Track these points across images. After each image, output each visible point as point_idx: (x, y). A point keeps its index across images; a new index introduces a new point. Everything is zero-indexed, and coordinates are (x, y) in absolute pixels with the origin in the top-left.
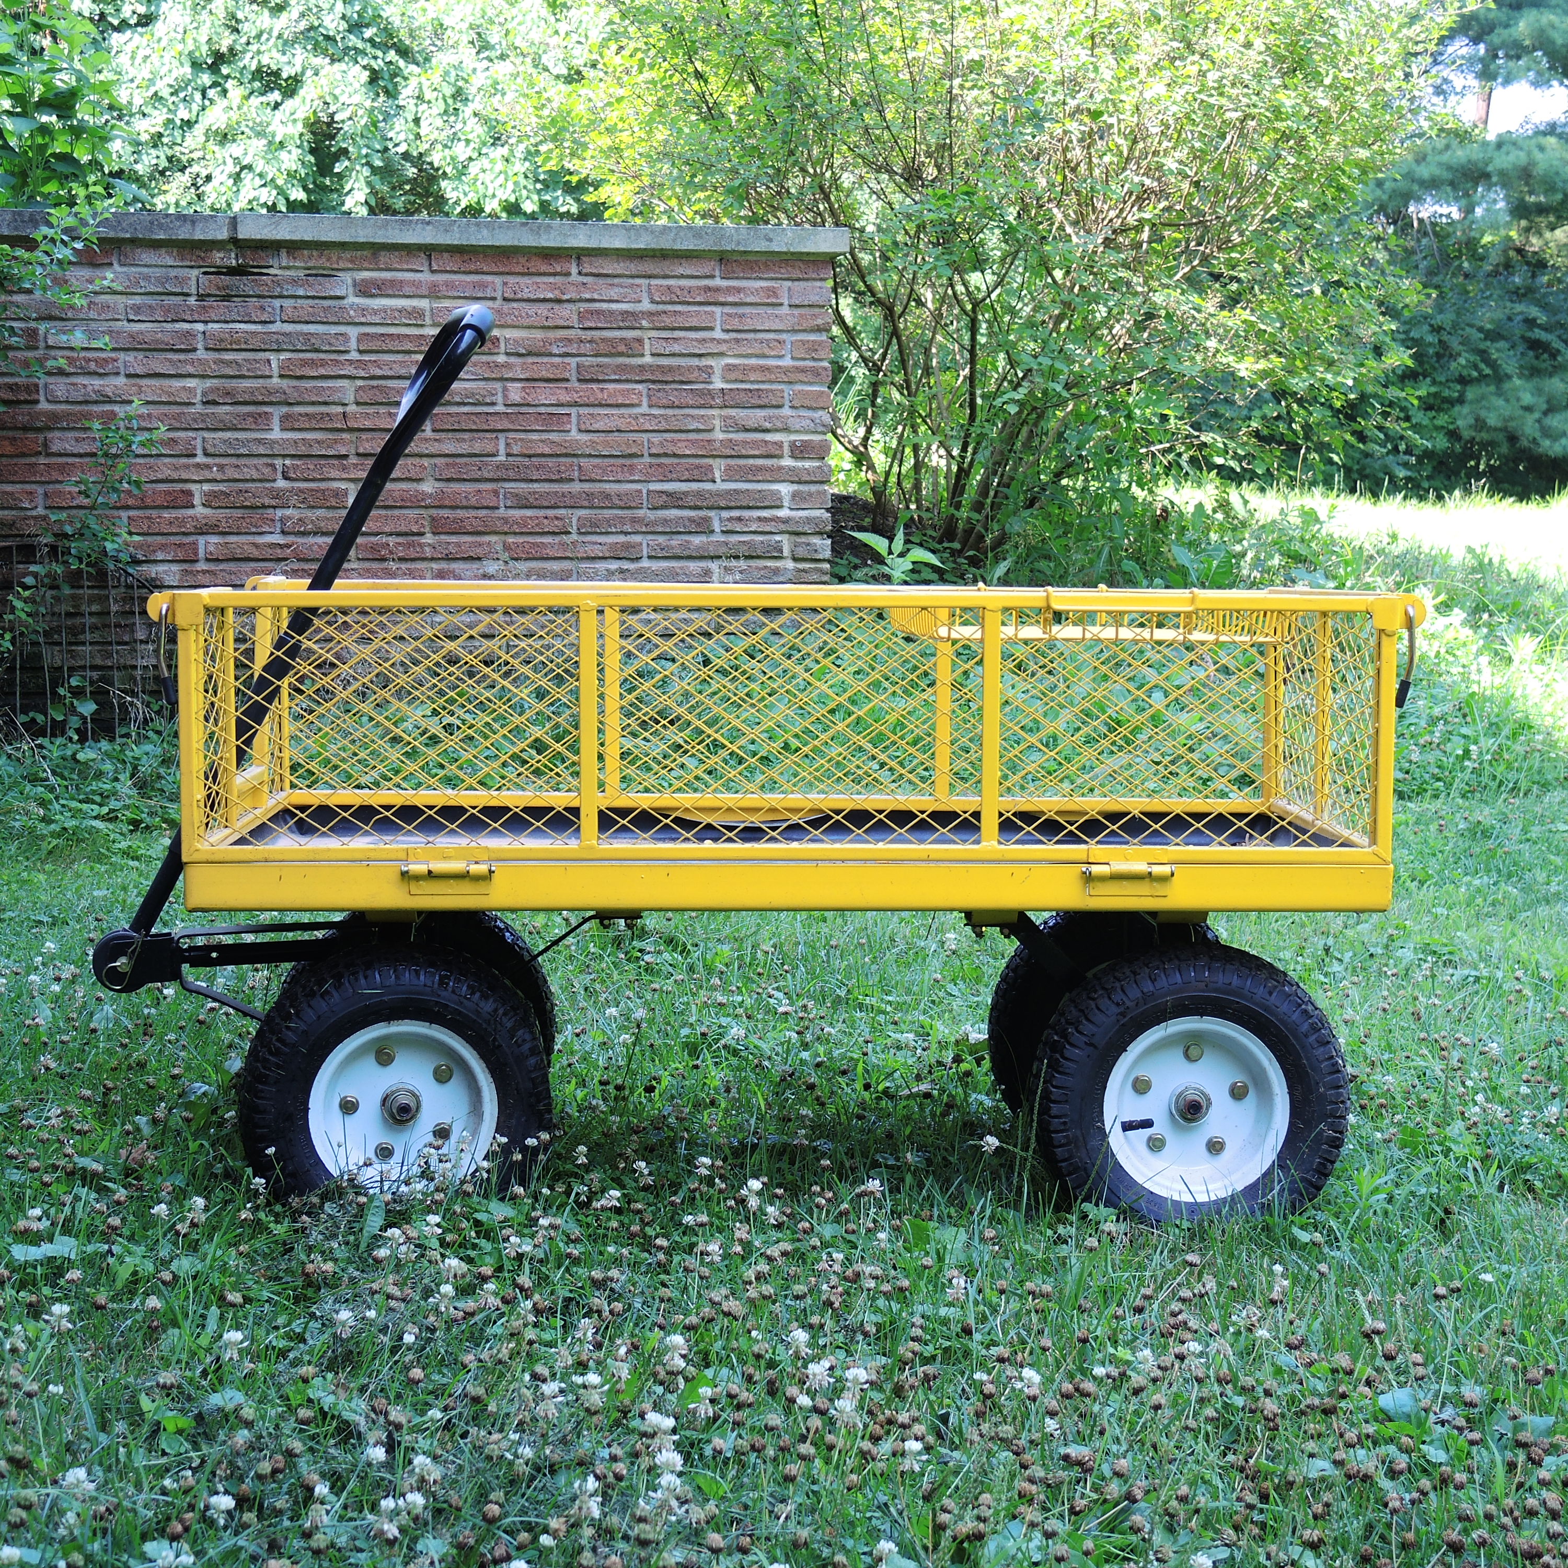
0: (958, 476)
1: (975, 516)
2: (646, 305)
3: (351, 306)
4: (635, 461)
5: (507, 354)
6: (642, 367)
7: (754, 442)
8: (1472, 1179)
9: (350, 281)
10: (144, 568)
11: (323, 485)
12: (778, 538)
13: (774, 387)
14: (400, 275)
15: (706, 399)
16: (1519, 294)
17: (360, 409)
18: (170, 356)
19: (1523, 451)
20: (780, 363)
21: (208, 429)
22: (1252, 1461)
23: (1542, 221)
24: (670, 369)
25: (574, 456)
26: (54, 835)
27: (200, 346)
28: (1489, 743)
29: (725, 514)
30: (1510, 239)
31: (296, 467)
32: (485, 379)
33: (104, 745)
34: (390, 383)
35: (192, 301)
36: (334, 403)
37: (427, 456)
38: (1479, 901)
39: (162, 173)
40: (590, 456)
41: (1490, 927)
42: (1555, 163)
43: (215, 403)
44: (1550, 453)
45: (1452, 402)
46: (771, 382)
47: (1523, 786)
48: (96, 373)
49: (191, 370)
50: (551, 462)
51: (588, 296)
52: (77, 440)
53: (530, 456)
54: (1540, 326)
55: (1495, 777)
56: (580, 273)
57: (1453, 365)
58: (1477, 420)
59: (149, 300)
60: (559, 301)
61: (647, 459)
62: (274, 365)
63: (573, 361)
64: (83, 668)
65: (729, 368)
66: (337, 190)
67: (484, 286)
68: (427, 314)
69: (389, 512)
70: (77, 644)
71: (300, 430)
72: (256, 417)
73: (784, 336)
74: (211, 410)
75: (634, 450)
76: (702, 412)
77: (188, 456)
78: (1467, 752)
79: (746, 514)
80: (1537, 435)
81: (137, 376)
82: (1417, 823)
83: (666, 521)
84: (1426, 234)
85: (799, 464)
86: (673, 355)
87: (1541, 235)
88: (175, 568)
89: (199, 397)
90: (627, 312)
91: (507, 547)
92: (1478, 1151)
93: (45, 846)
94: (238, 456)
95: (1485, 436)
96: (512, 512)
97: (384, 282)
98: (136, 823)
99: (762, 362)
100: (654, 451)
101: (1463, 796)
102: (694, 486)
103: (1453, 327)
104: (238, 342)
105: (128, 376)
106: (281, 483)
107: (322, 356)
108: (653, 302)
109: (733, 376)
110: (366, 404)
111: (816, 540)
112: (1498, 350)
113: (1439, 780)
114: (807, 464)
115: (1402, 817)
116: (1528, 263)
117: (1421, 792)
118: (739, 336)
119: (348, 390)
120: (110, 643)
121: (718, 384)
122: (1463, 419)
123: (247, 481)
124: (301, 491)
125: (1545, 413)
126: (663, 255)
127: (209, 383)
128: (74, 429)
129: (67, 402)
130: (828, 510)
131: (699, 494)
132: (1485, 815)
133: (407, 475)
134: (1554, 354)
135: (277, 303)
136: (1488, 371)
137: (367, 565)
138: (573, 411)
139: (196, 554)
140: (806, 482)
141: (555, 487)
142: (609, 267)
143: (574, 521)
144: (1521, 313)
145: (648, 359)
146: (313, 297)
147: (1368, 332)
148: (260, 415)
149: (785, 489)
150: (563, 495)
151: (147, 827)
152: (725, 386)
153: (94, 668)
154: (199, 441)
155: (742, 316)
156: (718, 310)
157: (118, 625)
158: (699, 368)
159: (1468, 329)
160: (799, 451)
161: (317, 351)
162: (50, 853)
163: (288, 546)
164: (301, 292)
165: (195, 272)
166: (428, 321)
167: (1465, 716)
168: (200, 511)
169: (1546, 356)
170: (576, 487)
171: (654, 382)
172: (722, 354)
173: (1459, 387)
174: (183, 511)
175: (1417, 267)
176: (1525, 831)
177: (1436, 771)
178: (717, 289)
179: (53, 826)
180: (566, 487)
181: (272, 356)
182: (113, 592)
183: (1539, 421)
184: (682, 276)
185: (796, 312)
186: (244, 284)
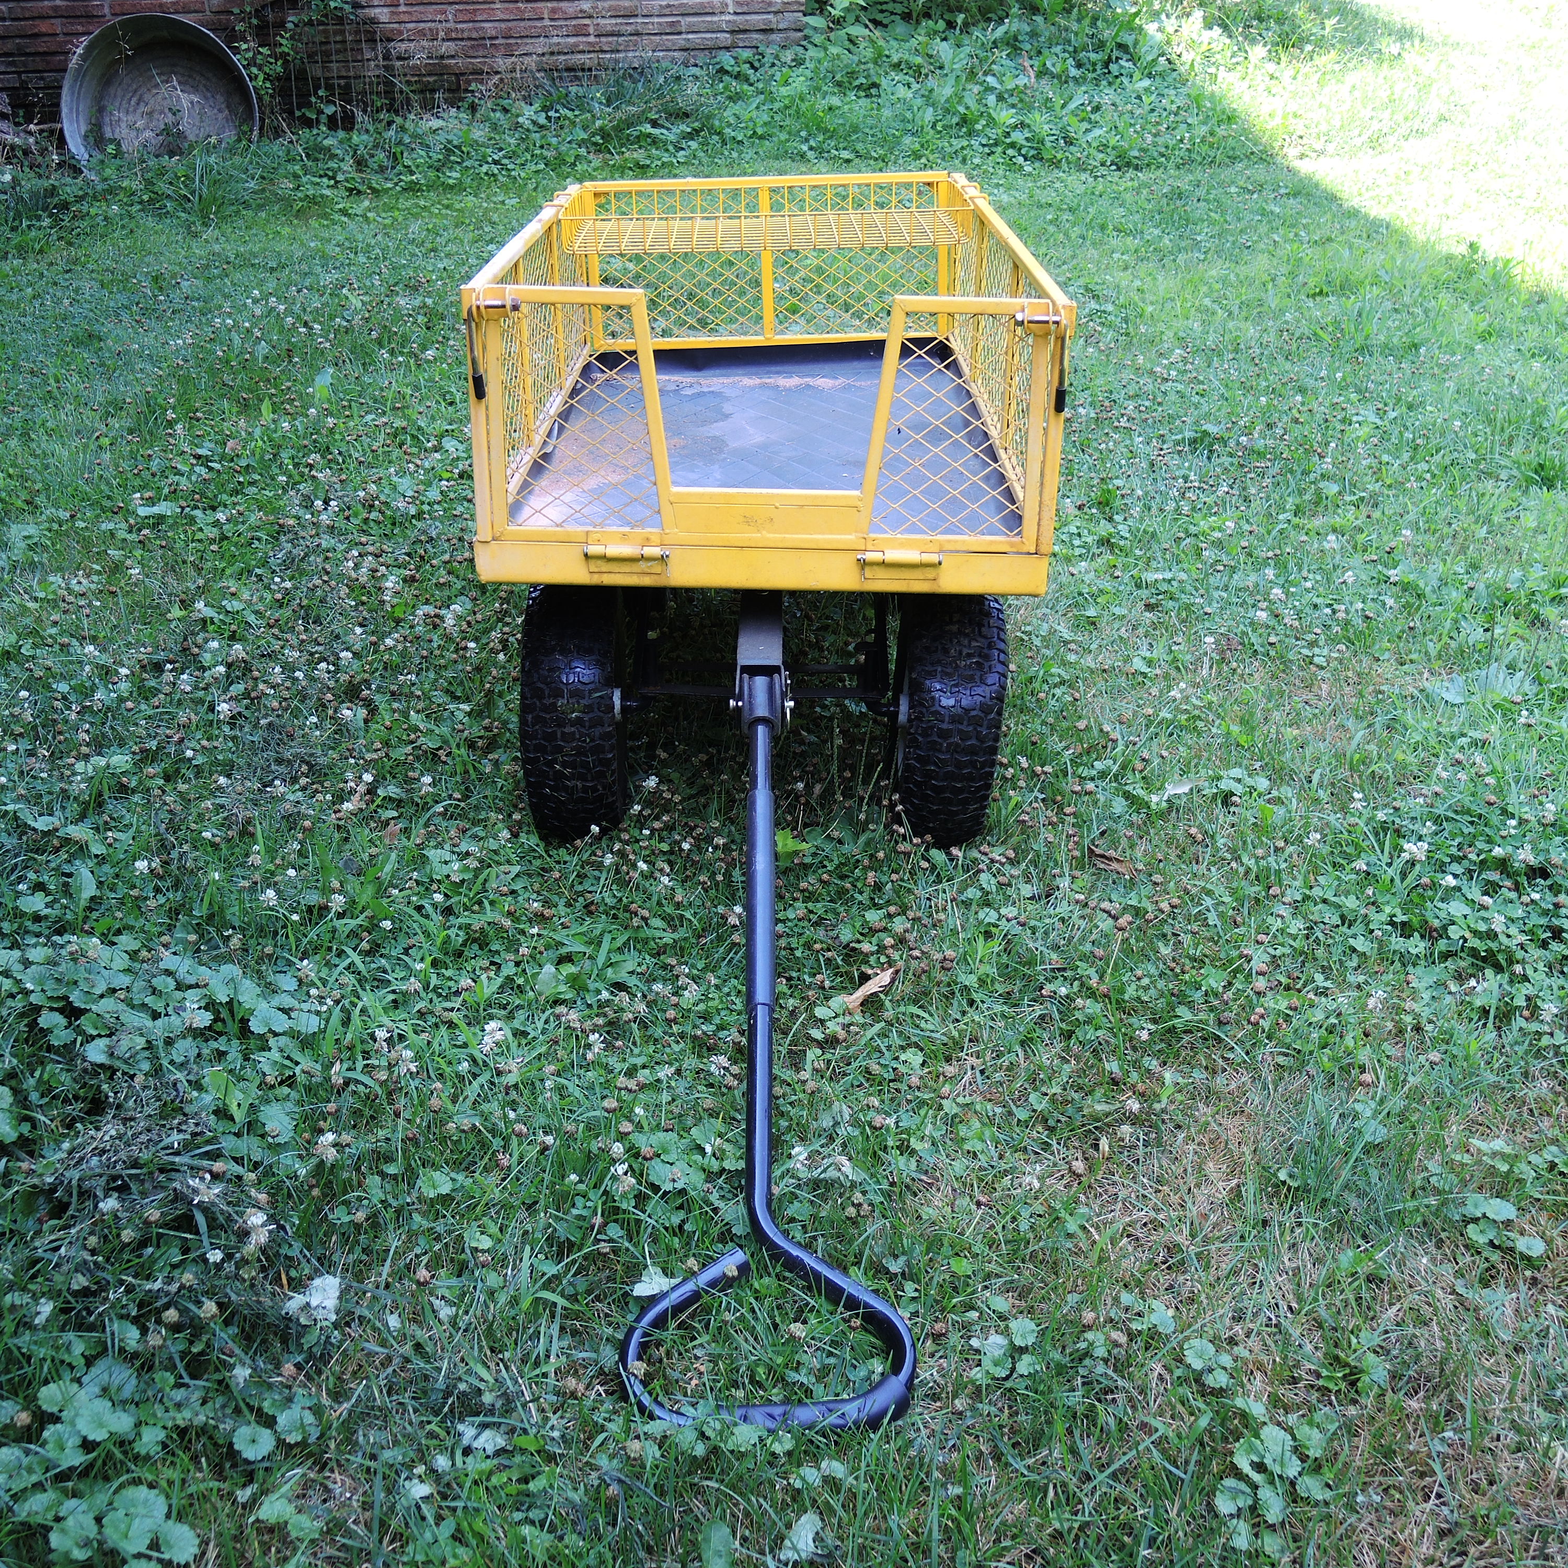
10: (367, 11)
26: (301, 200)
33: (341, 134)
70: (328, 62)
78: (1183, 137)
88: (386, 10)
93: (294, 208)
98: (351, 190)
120: (349, 61)
151: (357, 193)
157: (352, 49)
162: (297, 212)
177: (1162, 150)
179: (299, 194)
182: (349, 27)
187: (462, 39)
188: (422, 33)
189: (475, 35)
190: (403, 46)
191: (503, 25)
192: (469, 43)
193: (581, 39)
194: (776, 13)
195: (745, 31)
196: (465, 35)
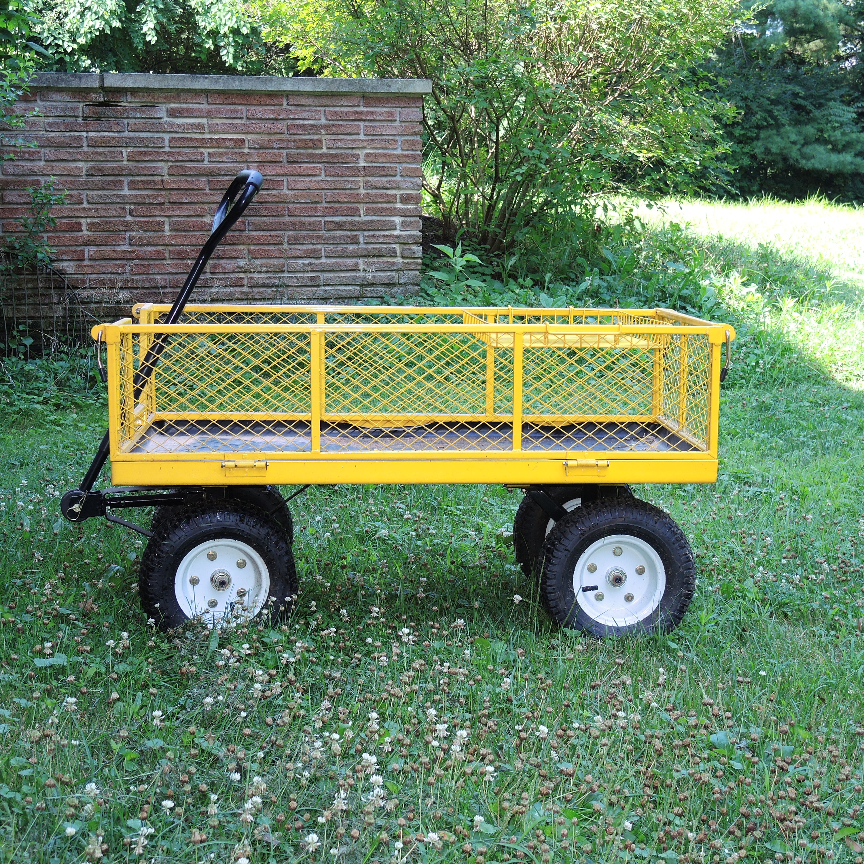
0: (489, 208)
1: (498, 230)
2: (323, 121)
3: (166, 122)
4: (318, 205)
5: (249, 148)
6: (321, 155)
7: (381, 195)
8: (757, 612)
9: (164, 109)
10: (56, 264)
11: (151, 219)
12: (394, 246)
13: (392, 165)
14: (191, 106)
15: (356, 172)
16: (789, 79)
17: (171, 178)
18: (68, 150)
19: (790, 166)
20: (395, 152)
21: (89, 189)
22: (649, 769)
23: (803, 38)
24: (336, 156)
25: (285, 202)
26: (15, 412)
27: (84, 144)
28: (768, 358)
29: (366, 233)
30: (785, 47)
31: (136, 210)
32: (237, 162)
33: (38, 361)
34: (187, 164)
35: (80, 120)
36: (157, 175)
37: (207, 203)
38: (763, 447)
39: (40, 11)
40: (294, 202)
41: (769, 462)
42: (810, 7)
43: (93, 175)
44: (805, 167)
45: (752, 139)
46: (390, 162)
47: (787, 381)
48: (28, 160)
49: (80, 157)
50: (273, 206)
51: (292, 117)
52: (19, 195)
53: (262, 203)
54: (801, 97)
55: (772, 376)
56: (288, 104)
57: (754, 118)
58: (766, 149)
59: (57, 120)
60: (276, 119)
61: (324, 204)
62: (124, 154)
63: (285, 152)
64: (25, 318)
65: (368, 155)
66: (138, 21)
67: (236, 111)
68: (206, 126)
69: (187, 234)
70: (20, 305)
71: (139, 189)
72: (115, 183)
73: (397, 138)
74: (91, 179)
75: (317, 199)
76: (354, 179)
77: (79, 204)
78: (757, 363)
79: (377, 233)
80: (799, 157)
81: (51, 161)
82: (731, 402)
83: (334, 237)
84: (739, 45)
85: (405, 207)
86: (338, 148)
87: (802, 45)
88: (72, 264)
89: (84, 172)
90: (313, 125)
91: (249, 252)
92: (760, 596)
93: (11, 419)
94: (106, 204)
95: (770, 157)
96: (252, 233)
97: (183, 109)
98: (57, 405)
99: (385, 152)
100: (328, 200)
101: (755, 387)
102: (349, 218)
103: (754, 97)
104: (105, 142)
105: (46, 161)
106: (129, 218)
107: (150, 149)
108: (327, 119)
109: (370, 159)
110: (174, 175)
111: (414, 247)
112: (778, 110)
113: (743, 378)
114: (409, 207)
115: (723, 399)
116: (795, 62)
117: (733, 385)
118: (373, 138)
119: (164, 168)
120: (39, 304)
121: (362, 164)
122: (758, 148)
123: (110, 217)
124: (140, 222)
125: (803, 146)
126: (333, 95)
127: (89, 164)
128: (17, 189)
129: (13, 175)
130: (420, 231)
131: (352, 223)
132: (766, 398)
133: (196, 213)
134: (808, 112)
135: (126, 121)
136: (772, 122)
137: (175, 262)
138: (285, 179)
139: (84, 256)
140: (408, 216)
141: (276, 219)
142: (303, 101)
143: (286, 237)
144: (791, 90)
145: (324, 150)
146: (145, 118)
147: (707, 134)
148: (117, 181)
149: (397, 220)
150: (280, 224)
151: (64, 408)
152: (366, 165)
153: (30, 318)
154: (85, 196)
155: (375, 127)
156: (362, 124)
157: (42, 295)
158: (352, 155)
159: (762, 99)
160: (405, 199)
161: (147, 147)
162: (13, 422)
163: (133, 252)
164: (138, 115)
165: (81, 105)
166: (207, 130)
167: (757, 343)
168: (85, 233)
169: (803, 113)
170: (287, 219)
171: (328, 163)
172: (364, 148)
173: (756, 131)
174: (76, 233)
175: (734, 63)
176: (787, 406)
177: (742, 374)
178: (361, 113)
179: (14, 408)
180: (281, 219)
181: (123, 150)
182: (40, 277)
183: (799, 150)
184: (343, 106)
185: (404, 125)
186: (108, 111)
187: (137, 288)
188: (103, 283)
189: (147, 285)
190: (85, 293)
191: (171, 277)
192: (142, 291)
193: (238, 289)
194: (397, 271)
195: (372, 285)
196: (140, 284)
